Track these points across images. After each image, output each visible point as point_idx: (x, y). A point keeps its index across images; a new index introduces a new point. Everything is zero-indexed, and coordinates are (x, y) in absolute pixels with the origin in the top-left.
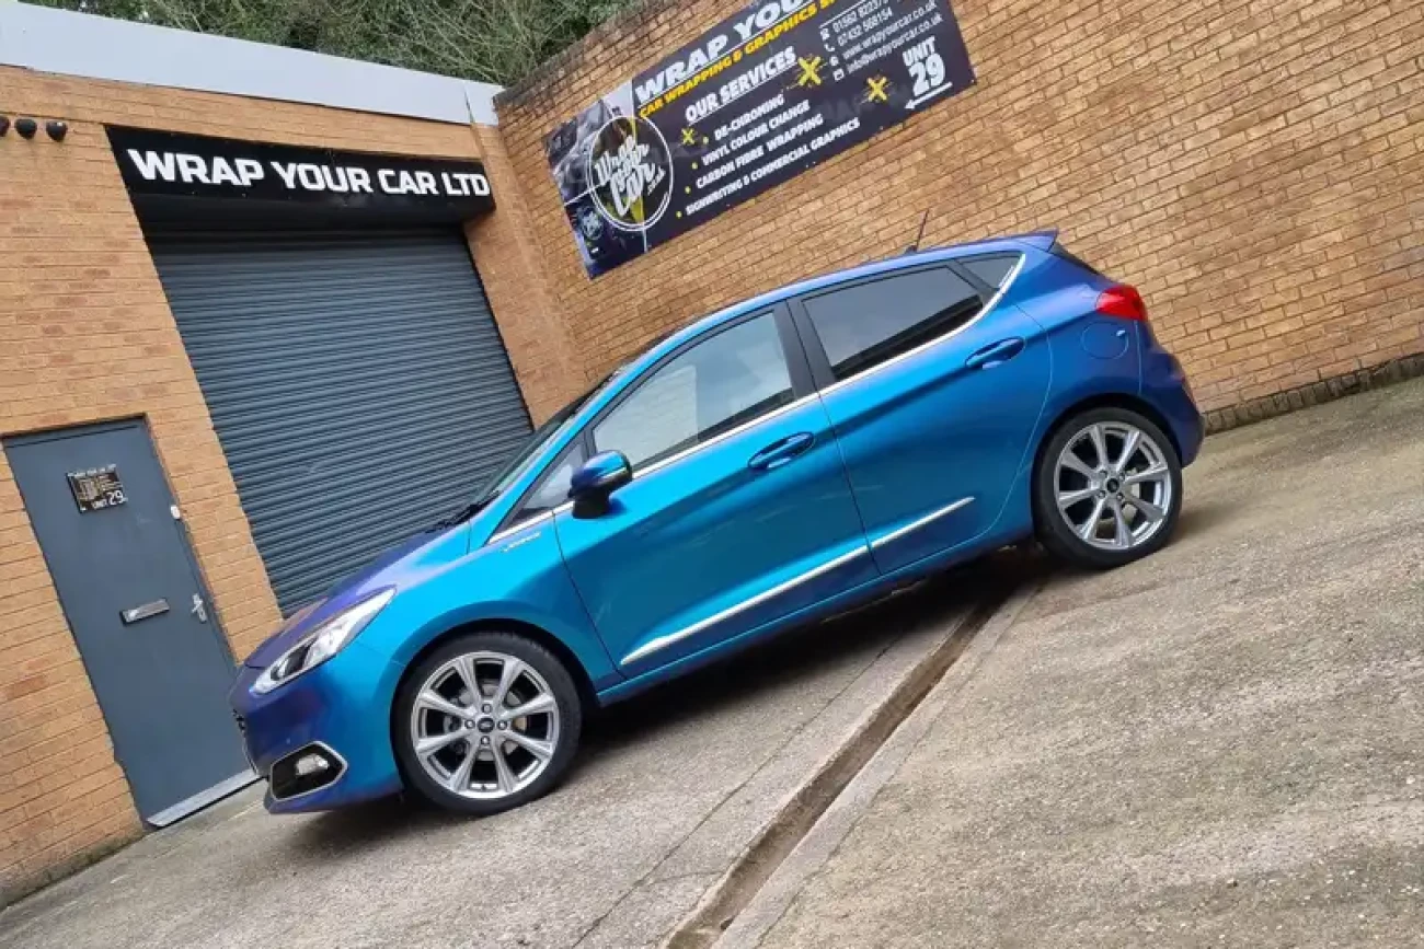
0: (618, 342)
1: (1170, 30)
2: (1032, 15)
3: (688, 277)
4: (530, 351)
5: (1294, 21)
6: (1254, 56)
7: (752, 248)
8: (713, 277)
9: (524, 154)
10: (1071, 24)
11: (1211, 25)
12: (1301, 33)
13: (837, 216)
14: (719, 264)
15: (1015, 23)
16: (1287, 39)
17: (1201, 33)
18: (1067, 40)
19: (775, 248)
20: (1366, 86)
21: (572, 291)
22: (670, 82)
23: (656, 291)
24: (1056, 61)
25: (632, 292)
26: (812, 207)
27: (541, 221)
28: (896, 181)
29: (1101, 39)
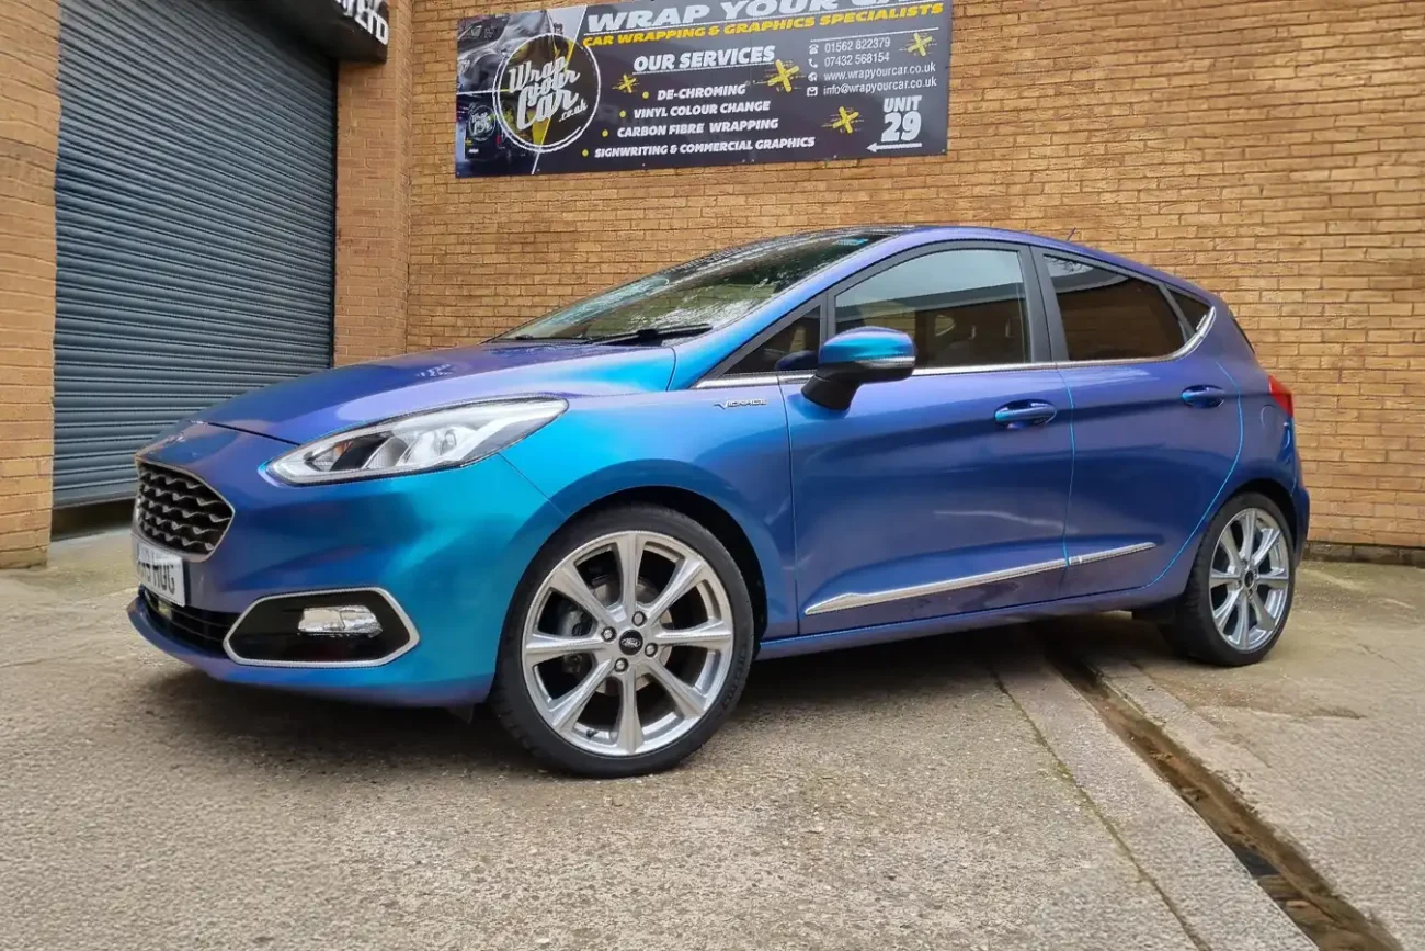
0: (459, 249)
1: (1145, 181)
2: (1024, 116)
3: (569, 217)
4: (364, 220)
5: (1257, 220)
6: (1210, 234)
7: (651, 214)
8: (596, 226)
9: (430, 26)
10: (1057, 139)
11: (1183, 192)
12: (1260, 230)
13: (754, 219)
14: (609, 216)
15: (1004, 117)
16: (1243, 231)
17: (1172, 195)
18: (1048, 151)
19: (676, 224)
20: (1298, 296)
21: (429, 180)
22: (630, 25)
23: (527, 217)
24: (1031, 165)
25: (499, 207)
26: (732, 201)
27: (422, 98)
28: (829, 210)
29: (1079, 163)
